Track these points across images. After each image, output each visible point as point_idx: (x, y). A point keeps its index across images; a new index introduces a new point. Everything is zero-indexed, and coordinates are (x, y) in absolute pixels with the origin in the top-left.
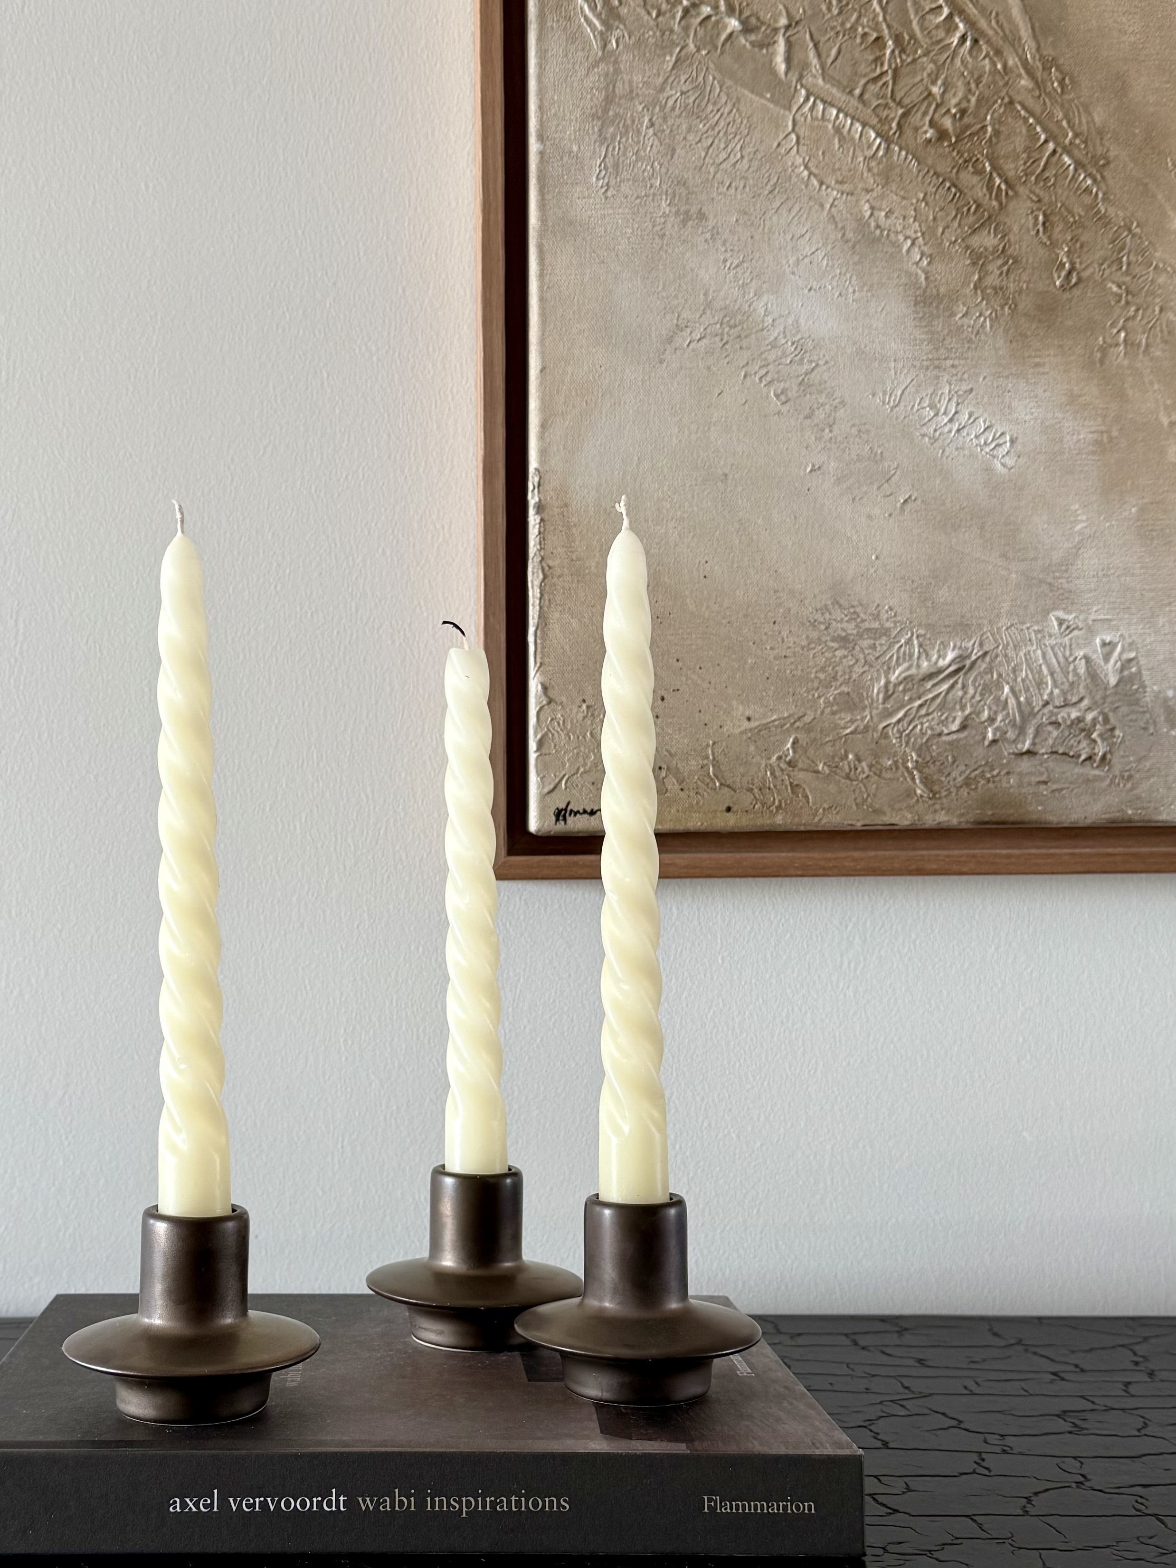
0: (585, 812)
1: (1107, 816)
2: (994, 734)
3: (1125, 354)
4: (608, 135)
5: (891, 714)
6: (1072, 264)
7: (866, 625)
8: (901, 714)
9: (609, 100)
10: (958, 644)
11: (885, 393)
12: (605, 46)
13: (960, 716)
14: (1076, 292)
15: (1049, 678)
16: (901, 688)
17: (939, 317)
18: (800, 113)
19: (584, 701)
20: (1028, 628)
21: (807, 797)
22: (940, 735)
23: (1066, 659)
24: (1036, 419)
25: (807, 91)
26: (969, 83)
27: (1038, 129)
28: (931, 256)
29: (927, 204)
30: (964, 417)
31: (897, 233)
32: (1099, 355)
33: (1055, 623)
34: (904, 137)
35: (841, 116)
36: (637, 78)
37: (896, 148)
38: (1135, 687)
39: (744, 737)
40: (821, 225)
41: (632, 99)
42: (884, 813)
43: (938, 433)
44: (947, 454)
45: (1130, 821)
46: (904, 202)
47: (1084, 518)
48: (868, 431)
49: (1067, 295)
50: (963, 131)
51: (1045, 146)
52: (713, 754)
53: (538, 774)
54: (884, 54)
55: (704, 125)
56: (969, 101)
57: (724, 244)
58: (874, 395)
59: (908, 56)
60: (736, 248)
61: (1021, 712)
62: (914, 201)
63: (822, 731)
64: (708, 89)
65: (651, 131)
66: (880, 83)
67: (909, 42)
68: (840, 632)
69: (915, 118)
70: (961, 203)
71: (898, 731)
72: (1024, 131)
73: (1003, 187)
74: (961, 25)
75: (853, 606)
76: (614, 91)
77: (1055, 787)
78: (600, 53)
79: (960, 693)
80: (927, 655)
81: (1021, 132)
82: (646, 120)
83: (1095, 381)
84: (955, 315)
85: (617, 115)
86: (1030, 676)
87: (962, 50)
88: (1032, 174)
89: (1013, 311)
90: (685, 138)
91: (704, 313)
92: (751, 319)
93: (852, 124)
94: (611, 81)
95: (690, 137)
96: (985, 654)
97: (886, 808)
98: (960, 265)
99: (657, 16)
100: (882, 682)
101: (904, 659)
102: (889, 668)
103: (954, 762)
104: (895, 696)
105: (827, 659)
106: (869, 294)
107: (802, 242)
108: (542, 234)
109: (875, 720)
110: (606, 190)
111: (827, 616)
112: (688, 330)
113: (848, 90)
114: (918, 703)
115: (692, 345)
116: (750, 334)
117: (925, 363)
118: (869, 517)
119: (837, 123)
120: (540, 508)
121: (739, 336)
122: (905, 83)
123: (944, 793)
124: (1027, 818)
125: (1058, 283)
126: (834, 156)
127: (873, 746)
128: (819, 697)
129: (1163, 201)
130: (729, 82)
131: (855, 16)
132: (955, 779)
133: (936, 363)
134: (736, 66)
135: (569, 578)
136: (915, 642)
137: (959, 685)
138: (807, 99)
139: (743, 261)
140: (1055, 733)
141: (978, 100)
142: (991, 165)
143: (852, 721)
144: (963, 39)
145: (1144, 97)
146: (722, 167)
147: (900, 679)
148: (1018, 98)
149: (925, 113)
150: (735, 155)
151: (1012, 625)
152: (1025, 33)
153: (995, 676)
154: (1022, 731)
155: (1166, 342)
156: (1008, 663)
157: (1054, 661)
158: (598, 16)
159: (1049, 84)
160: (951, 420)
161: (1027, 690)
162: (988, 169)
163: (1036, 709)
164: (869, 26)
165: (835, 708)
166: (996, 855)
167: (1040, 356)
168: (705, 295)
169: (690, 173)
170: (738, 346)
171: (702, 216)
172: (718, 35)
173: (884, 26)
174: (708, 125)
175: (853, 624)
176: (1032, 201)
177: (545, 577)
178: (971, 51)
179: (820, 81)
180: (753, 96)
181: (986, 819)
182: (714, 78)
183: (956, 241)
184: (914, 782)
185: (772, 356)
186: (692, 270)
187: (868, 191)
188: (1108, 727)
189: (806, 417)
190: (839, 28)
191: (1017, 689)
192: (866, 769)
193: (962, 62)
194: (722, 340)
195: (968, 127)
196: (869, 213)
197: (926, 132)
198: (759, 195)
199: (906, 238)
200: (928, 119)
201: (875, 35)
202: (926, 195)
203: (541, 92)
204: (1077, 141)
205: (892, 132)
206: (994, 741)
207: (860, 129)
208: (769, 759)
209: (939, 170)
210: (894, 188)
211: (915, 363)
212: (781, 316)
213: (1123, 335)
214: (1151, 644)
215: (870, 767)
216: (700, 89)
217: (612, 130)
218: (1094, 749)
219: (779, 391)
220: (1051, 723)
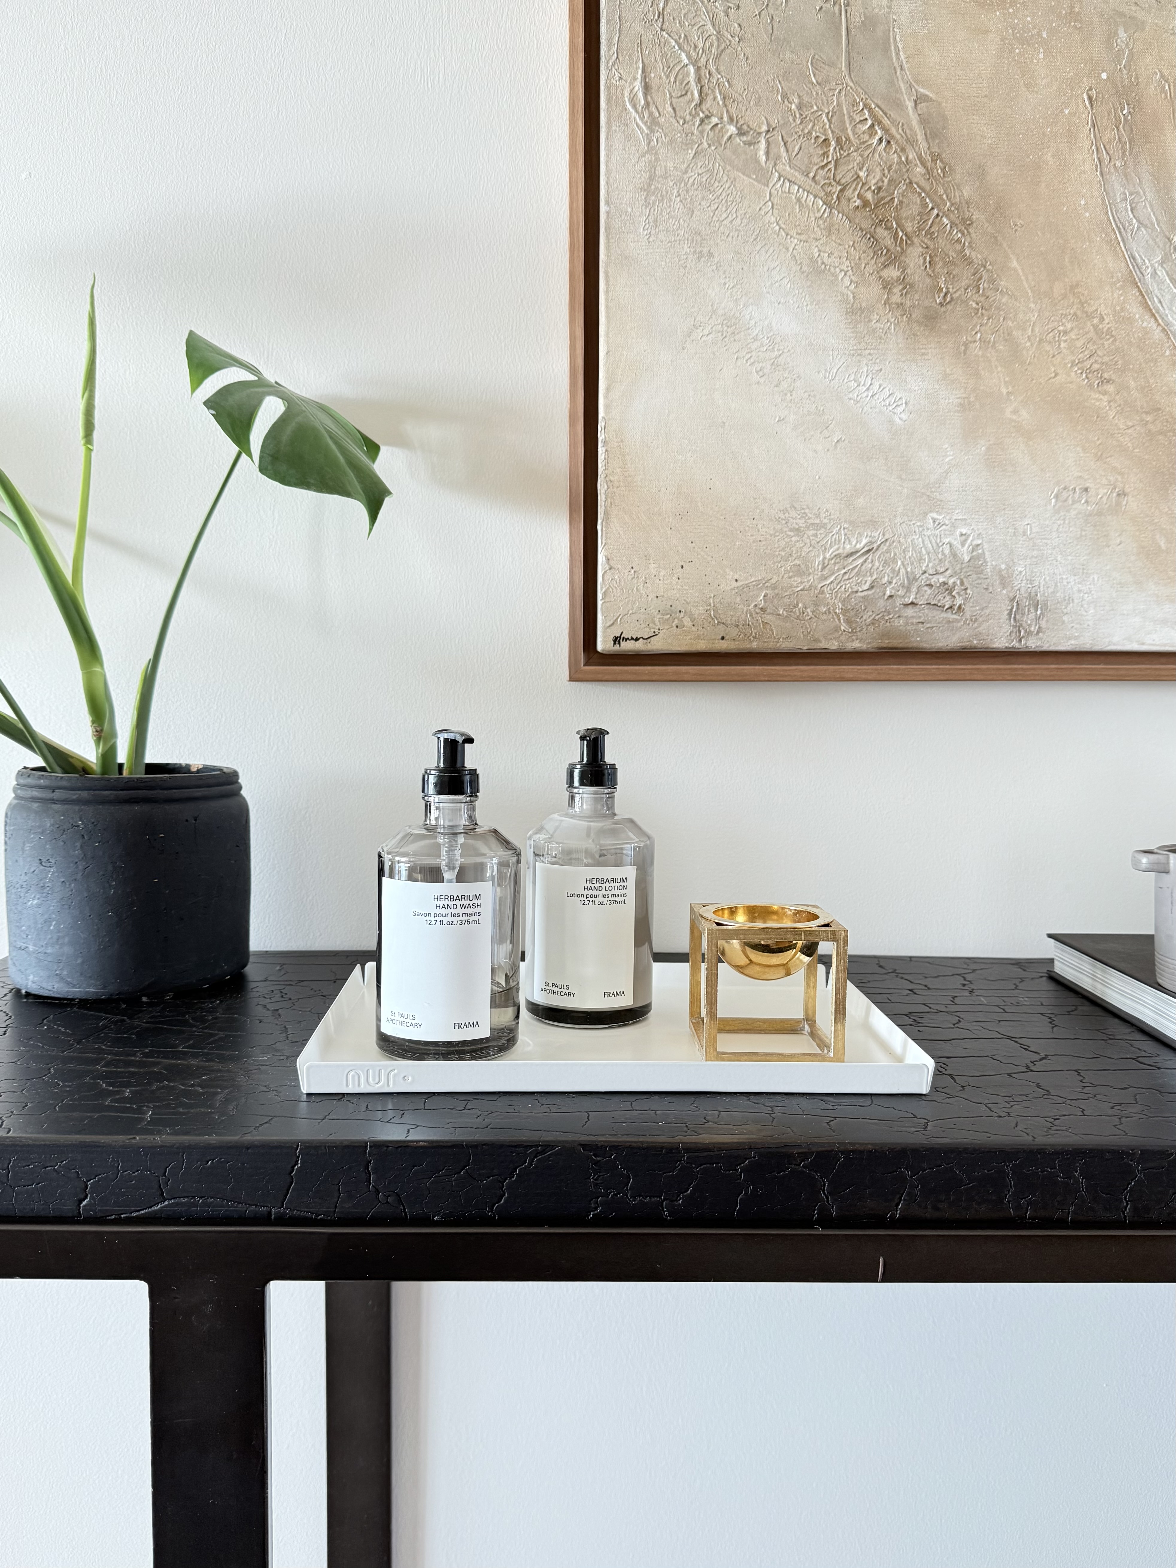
0: (632, 639)
1: (961, 644)
2: (891, 592)
3: (980, 348)
4: (651, 202)
5: (826, 579)
6: (947, 288)
7: (811, 521)
8: (832, 578)
9: (651, 179)
10: (869, 534)
11: (826, 370)
12: (649, 143)
13: (869, 580)
14: (949, 307)
15: (926, 556)
16: (833, 562)
17: (861, 322)
18: (774, 188)
19: (632, 568)
20: (914, 524)
21: (772, 630)
22: (856, 592)
23: (938, 544)
24: (922, 389)
25: (779, 174)
26: (883, 170)
27: (928, 200)
28: (857, 282)
29: (855, 249)
30: (876, 387)
31: (835, 267)
32: (963, 348)
33: (931, 521)
34: (841, 205)
35: (801, 190)
36: (670, 165)
37: (836, 212)
38: (980, 562)
39: (733, 592)
40: (787, 262)
41: (666, 178)
42: (820, 642)
43: (859, 397)
44: (864, 411)
45: (975, 648)
46: (840, 247)
47: (952, 453)
48: (815, 396)
49: (943, 309)
50: (879, 202)
51: (932, 212)
52: (714, 602)
53: (603, 614)
54: (829, 150)
55: (713, 195)
56: (883, 182)
57: (724, 273)
58: (819, 372)
59: (845, 151)
60: (732, 276)
61: (908, 577)
62: (847, 247)
63: (782, 589)
64: (716, 171)
65: (678, 199)
66: (826, 169)
67: (845, 143)
68: (794, 525)
69: (849, 193)
70: (876, 249)
71: (830, 589)
72: (918, 201)
73: (904, 238)
74: (879, 132)
75: (803, 509)
76: (655, 172)
77: (928, 625)
78: (646, 148)
79: (870, 566)
80: (849, 541)
81: (916, 202)
82: (675, 191)
83: (960, 365)
84: (872, 321)
85: (656, 188)
86: (914, 555)
87: (879, 148)
88: (923, 230)
89: (909, 319)
90: (700, 204)
91: (711, 317)
92: (741, 322)
93: (807, 196)
94: (653, 167)
95: (703, 203)
96: (887, 540)
97: (821, 638)
98: (875, 289)
99: (683, 124)
100: (821, 558)
101: (835, 544)
102: (825, 549)
103: (865, 609)
104: (829, 566)
105: (787, 543)
106: (817, 307)
107: (775, 272)
108: (607, 265)
109: (816, 582)
110: (649, 237)
111: (787, 515)
112: (701, 328)
113: (805, 174)
114: (843, 571)
115: (703, 338)
116: (740, 332)
117: (852, 352)
118: (815, 451)
119: (798, 195)
120: (605, 443)
121: (734, 333)
122: (842, 169)
123: (858, 629)
124: (911, 645)
125: (938, 301)
126: (796, 217)
127: (815, 599)
128: (781, 567)
129: (1007, 249)
130: (728, 168)
131: (811, 124)
132: (865, 620)
133: (859, 352)
134: (734, 157)
135: (624, 489)
136: (843, 532)
137: (870, 560)
138: (779, 179)
139: (737, 284)
140: (929, 591)
141: (889, 181)
142: (896, 223)
143: (802, 583)
144: (881, 140)
145: (996, 180)
146: (723, 223)
147: (832, 556)
148: (914, 180)
149: (855, 189)
150: (732, 215)
151: (904, 522)
152: (920, 137)
153: (892, 555)
154: (908, 590)
155: (1006, 340)
156: (901, 546)
157: (930, 545)
158: (645, 123)
159: (935, 171)
160: (868, 389)
161: (912, 564)
162: (895, 226)
163: (918, 576)
164: (820, 133)
165: (791, 574)
166: (890, 669)
167: (925, 349)
168: (712, 306)
169: (703, 227)
170: (732, 339)
171: (710, 255)
172: (722, 136)
173: (830, 132)
174: (715, 196)
175: (803, 521)
176: (923, 247)
177: (609, 487)
178: (885, 150)
179: (788, 168)
180: (745, 178)
181: (885, 646)
182: (719, 165)
183: (873, 272)
184: (840, 622)
185: (754, 346)
186: (704, 290)
187: (817, 240)
188: (963, 588)
189: (776, 386)
190: (800, 133)
191: (906, 563)
192: (810, 614)
193: (879, 155)
194: (722, 335)
195: (883, 198)
196: (818, 254)
197: (855, 202)
198: (747, 242)
199: (841, 271)
200: (857, 193)
201: (824, 137)
202: (854, 242)
204: (953, 209)
205: (833, 201)
206: (891, 596)
207: (813, 199)
208: (749, 606)
209: (863, 226)
210: (834, 238)
211: (845, 352)
212: (760, 320)
213: (979, 335)
214: (991, 535)
215: (813, 612)
216: (710, 172)
217: (653, 198)
218: (953, 601)
219: (759, 369)
220: (927, 585)
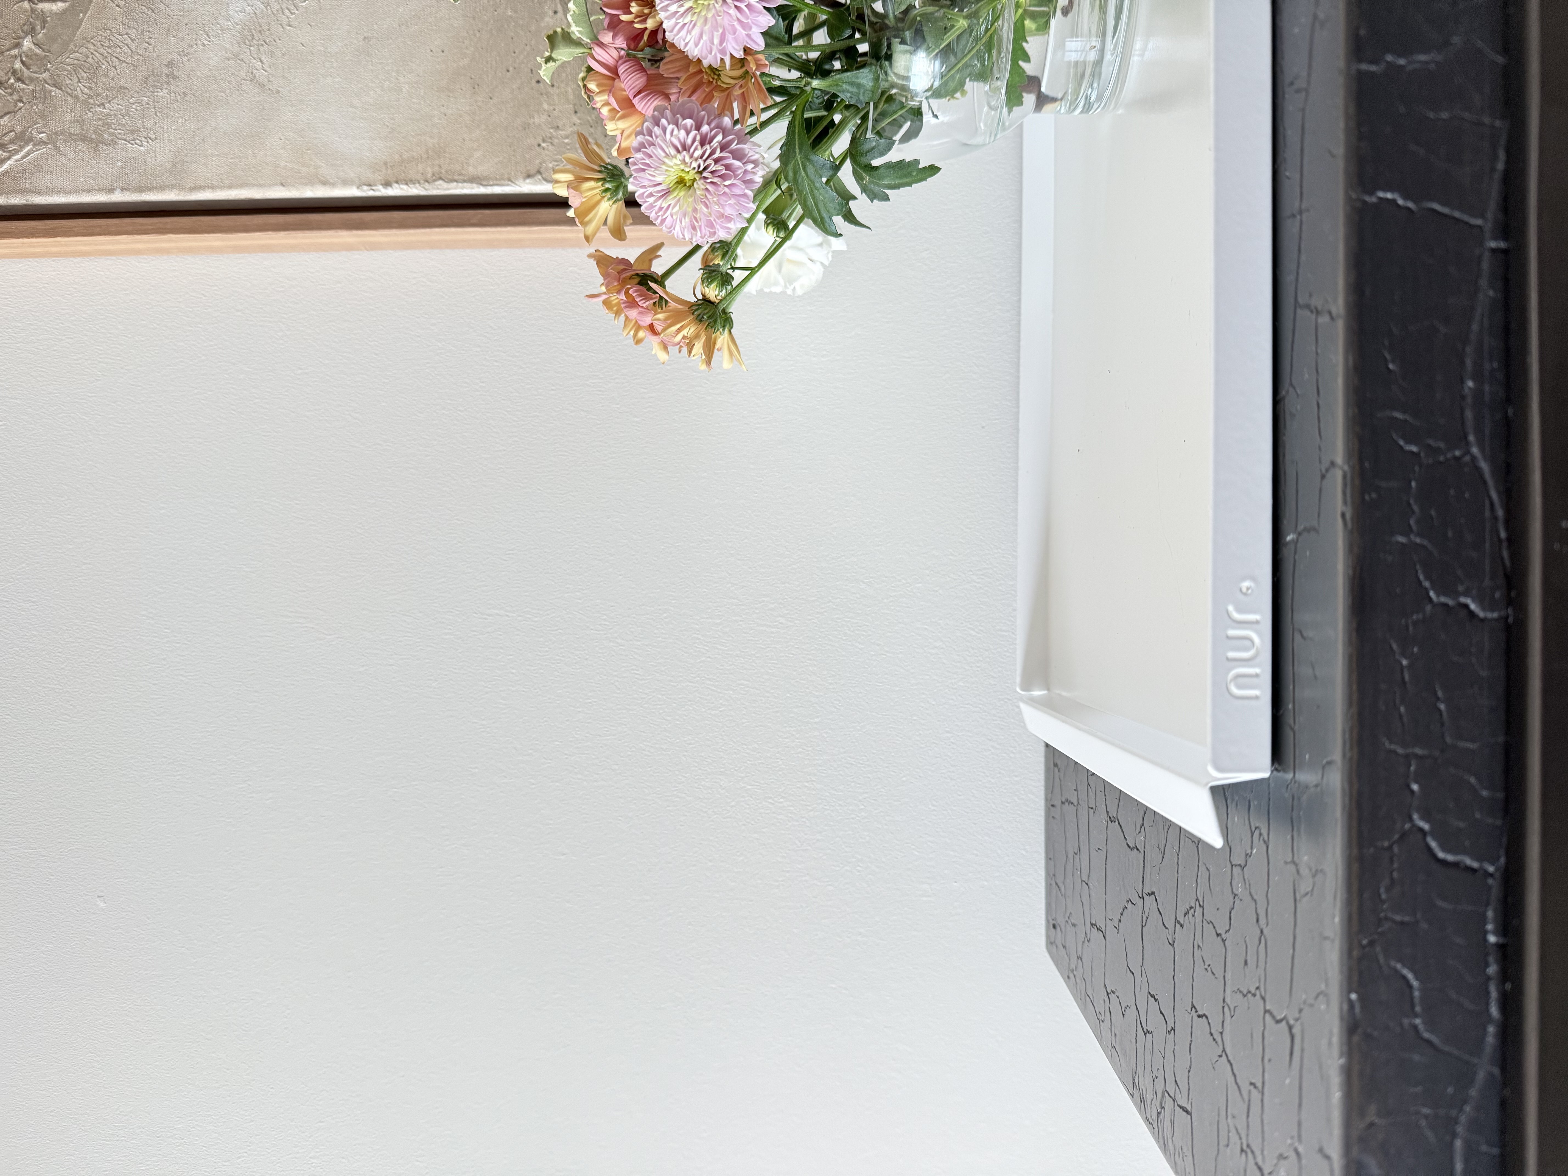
9: (84, 139)
12: (45, 143)
36: (68, 117)
41: (83, 120)
55: (103, 64)
57: (191, 46)
60: (195, 36)
64: (76, 62)
76: (77, 135)
78: (50, 146)
82: (98, 109)
85: (95, 132)
90: (113, 79)
92: (247, 23)
94: (71, 137)
95: (112, 75)
110: (150, 139)
112: (254, 71)
115: (267, 68)
120: (387, 184)
130: (72, 46)
134: (60, 40)
139: (204, 30)
158: (22, 148)
169: (139, 74)
170: (268, 32)
172: (37, 55)
174: (103, 62)
177: (441, 179)
182: (69, 57)
186: (210, 70)
203: (77, 191)
216: (76, 68)
217: (106, 136)
